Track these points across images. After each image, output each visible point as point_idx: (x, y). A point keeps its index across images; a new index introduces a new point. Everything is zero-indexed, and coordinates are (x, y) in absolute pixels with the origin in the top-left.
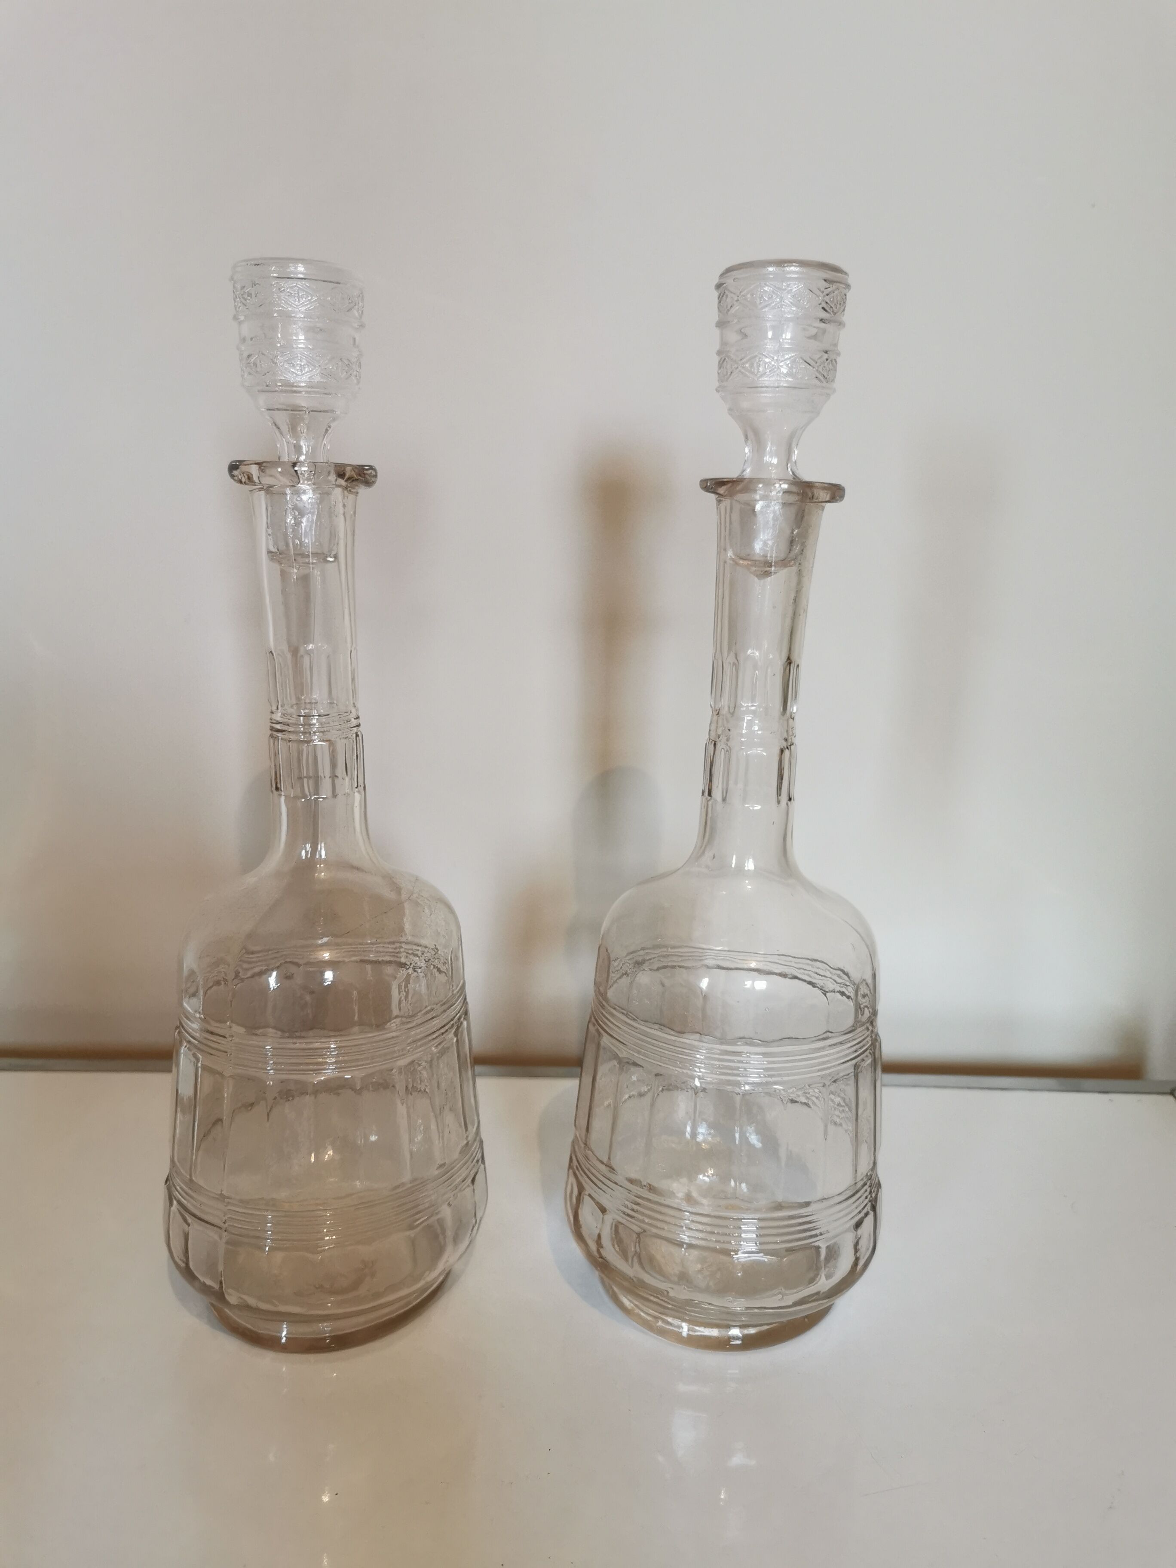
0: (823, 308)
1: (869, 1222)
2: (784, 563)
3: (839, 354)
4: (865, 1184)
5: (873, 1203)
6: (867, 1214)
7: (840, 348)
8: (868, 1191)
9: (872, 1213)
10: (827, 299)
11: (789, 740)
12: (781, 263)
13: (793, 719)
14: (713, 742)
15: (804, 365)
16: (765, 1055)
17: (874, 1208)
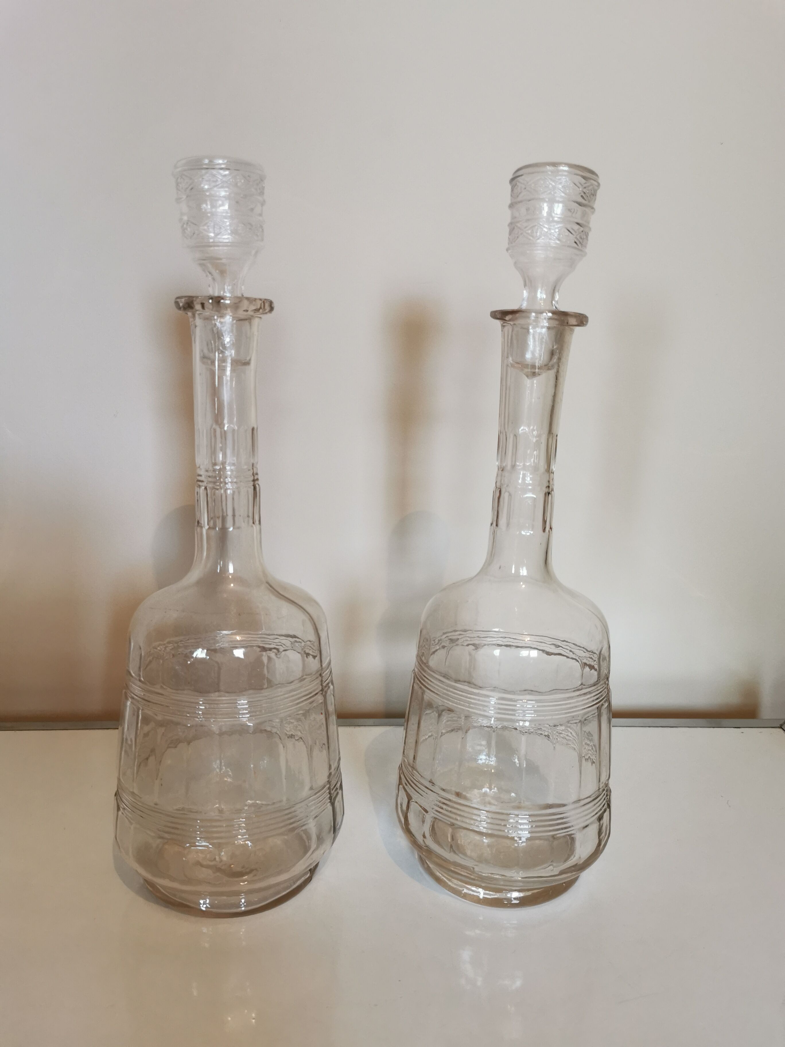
0: (582, 196)
1: (606, 815)
2: (547, 367)
3: (590, 229)
4: (604, 790)
5: (609, 803)
6: (605, 811)
7: (591, 225)
8: (606, 794)
9: (608, 810)
10: (585, 190)
11: (551, 487)
12: (554, 164)
13: (553, 473)
14: (499, 489)
15: (567, 233)
16: (537, 701)
17: (609, 806)
